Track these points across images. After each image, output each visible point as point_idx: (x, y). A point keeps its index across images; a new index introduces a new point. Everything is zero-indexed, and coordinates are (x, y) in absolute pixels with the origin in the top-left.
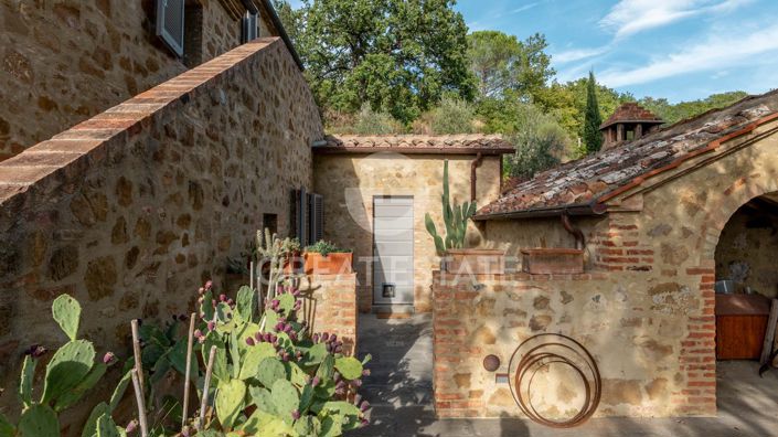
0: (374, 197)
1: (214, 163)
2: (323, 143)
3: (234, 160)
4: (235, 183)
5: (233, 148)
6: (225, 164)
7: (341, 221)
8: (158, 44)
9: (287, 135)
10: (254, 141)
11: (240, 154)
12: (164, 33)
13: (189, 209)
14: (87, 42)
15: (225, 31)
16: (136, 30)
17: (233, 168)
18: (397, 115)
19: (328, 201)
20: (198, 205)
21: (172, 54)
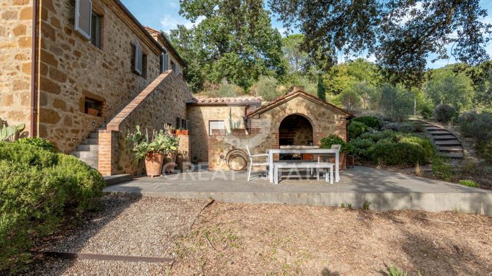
0: (210, 121)
1: (154, 108)
2: (190, 101)
3: (159, 108)
4: (159, 114)
5: (159, 105)
6: (156, 109)
7: (197, 130)
8: (134, 72)
9: (175, 99)
10: (164, 103)
11: (160, 106)
12: (137, 70)
13: (149, 118)
14: (119, 77)
15: (154, 61)
16: (129, 70)
17: (159, 110)
18: (242, 84)
19: (193, 123)
20: (151, 118)
21: (138, 74)
